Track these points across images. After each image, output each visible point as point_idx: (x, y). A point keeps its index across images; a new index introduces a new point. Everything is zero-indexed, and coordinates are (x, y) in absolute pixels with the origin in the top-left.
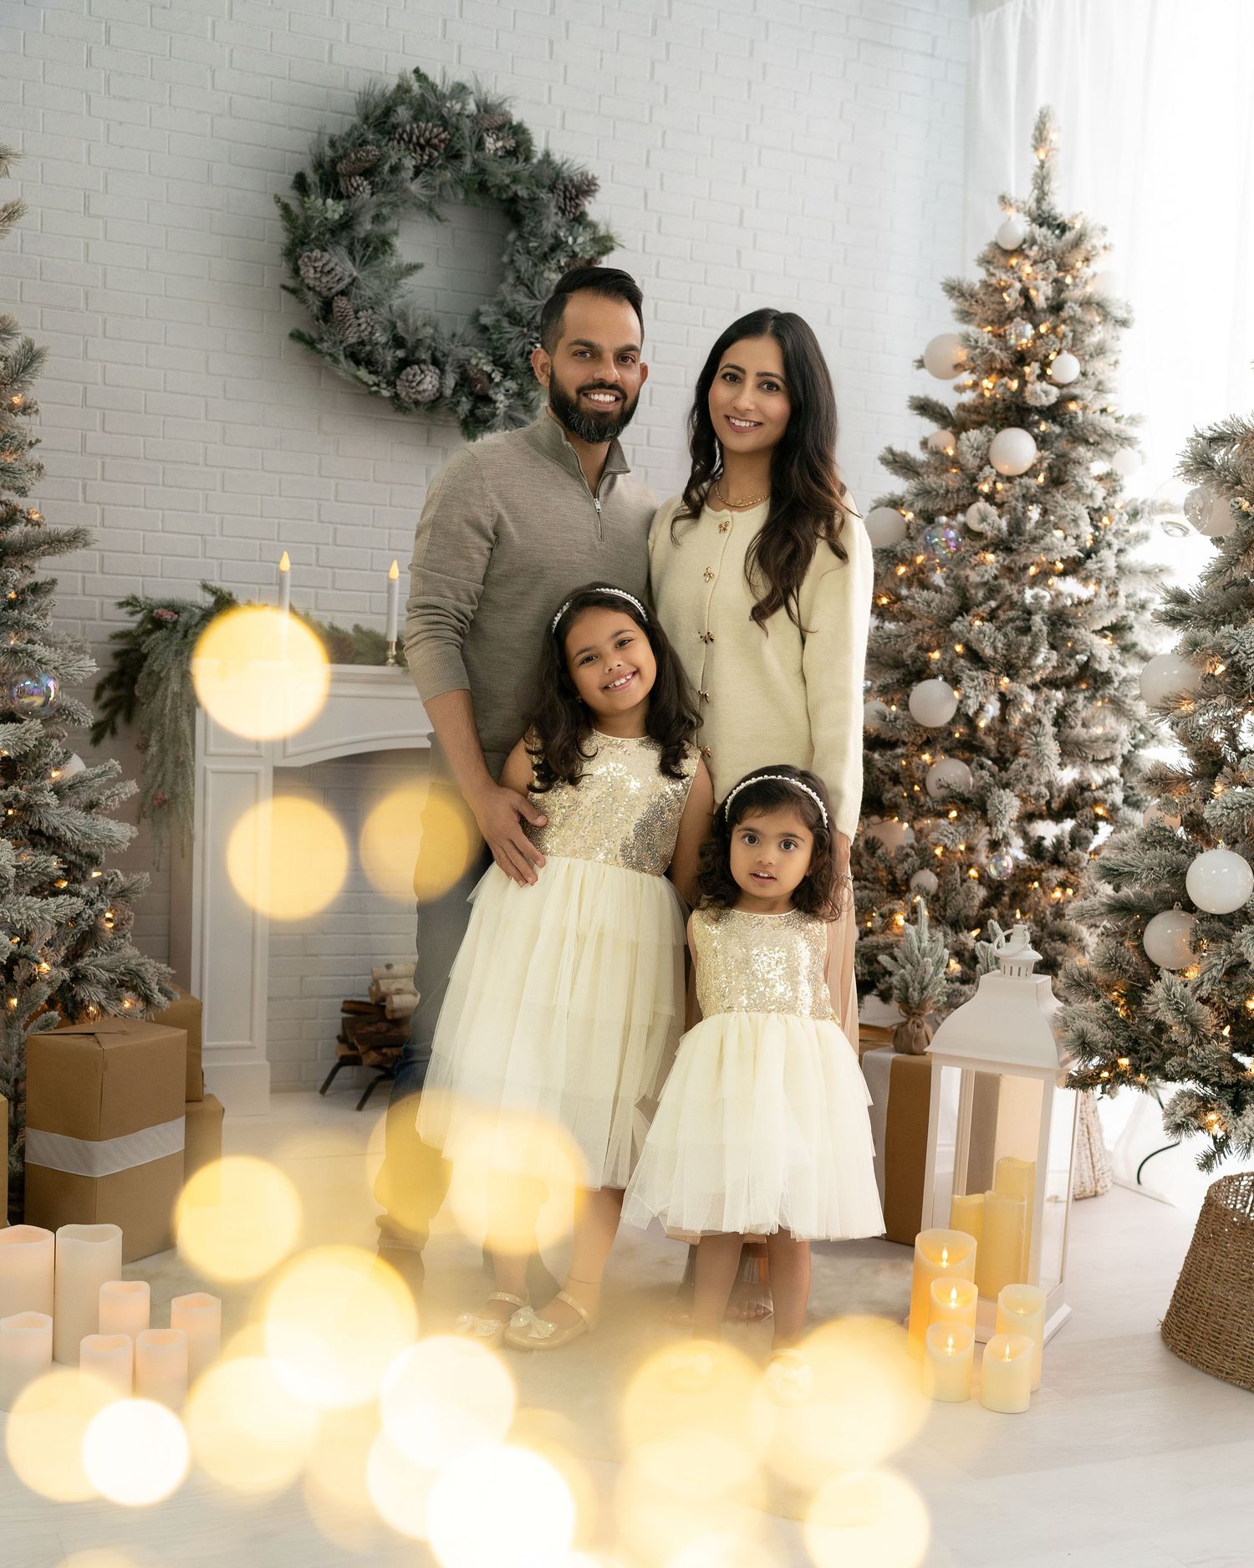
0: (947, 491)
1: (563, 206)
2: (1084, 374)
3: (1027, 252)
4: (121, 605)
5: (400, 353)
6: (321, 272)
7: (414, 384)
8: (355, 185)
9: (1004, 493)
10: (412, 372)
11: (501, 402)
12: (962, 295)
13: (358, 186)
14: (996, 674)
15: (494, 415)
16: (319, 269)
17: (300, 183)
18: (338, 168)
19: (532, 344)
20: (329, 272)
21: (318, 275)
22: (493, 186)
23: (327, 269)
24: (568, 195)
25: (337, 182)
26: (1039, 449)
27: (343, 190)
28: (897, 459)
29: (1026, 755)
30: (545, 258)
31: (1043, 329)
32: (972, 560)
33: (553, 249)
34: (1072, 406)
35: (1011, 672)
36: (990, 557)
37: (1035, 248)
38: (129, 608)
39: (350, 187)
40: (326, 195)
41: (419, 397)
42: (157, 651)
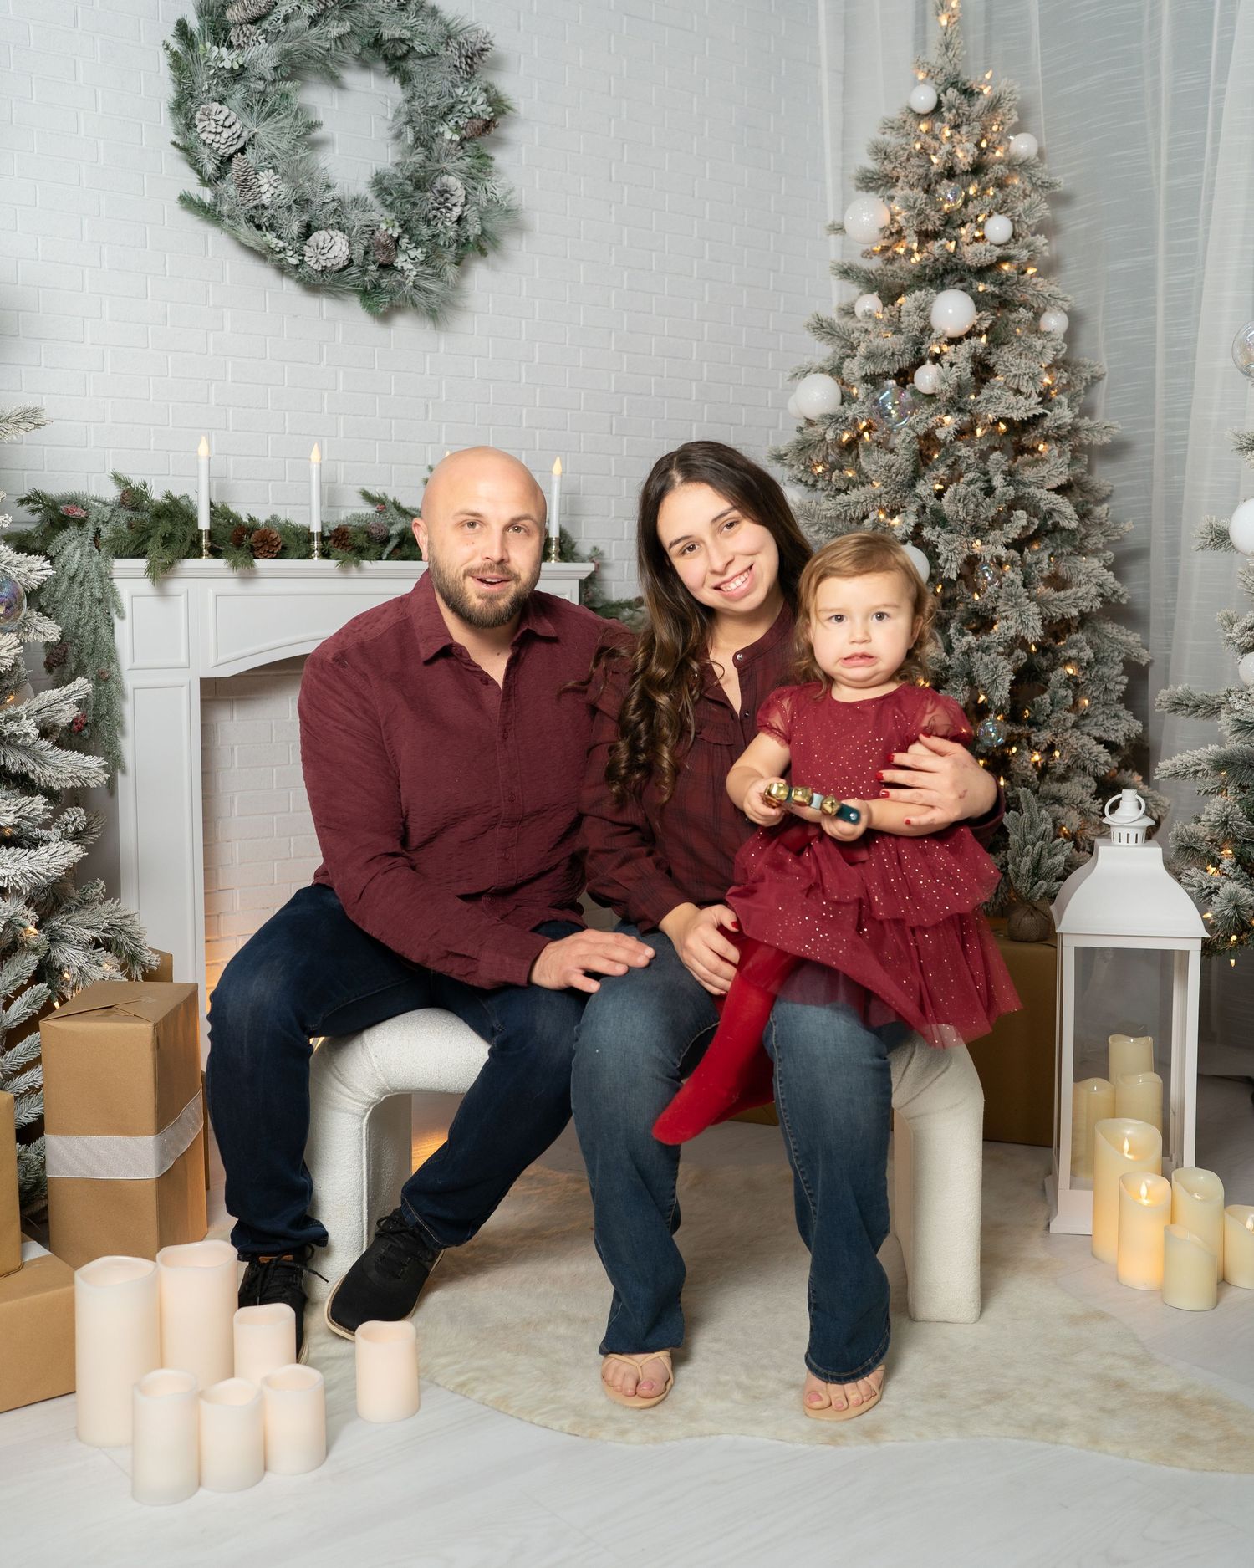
0: (893, 354)
1: (458, 64)
2: (1013, 236)
3: (946, 114)
4: (22, 501)
5: (306, 217)
6: (223, 126)
7: (325, 251)
8: (248, 33)
9: (952, 354)
10: (322, 238)
11: (410, 270)
12: (887, 156)
13: (251, 34)
14: (965, 536)
15: (401, 285)
16: (221, 123)
17: (182, 30)
18: (228, 15)
19: (438, 209)
20: (230, 127)
21: (219, 129)
22: (388, 40)
23: (227, 124)
24: (464, 52)
25: (227, 31)
26: (979, 310)
27: (234, 40)
28: (824, 324)
29: (1006, 618)
30: (443, 117)
31: (972, 191)
32: (930, 422)
33: (451, 109)
34: (1006, 267)
35: (979, 534)
36: (948, 419)
37: (954, 111)
38: (31, 505)
39: (241, 36)
40: (216, 43)
41: (329, 265)
42: (65, 553)
